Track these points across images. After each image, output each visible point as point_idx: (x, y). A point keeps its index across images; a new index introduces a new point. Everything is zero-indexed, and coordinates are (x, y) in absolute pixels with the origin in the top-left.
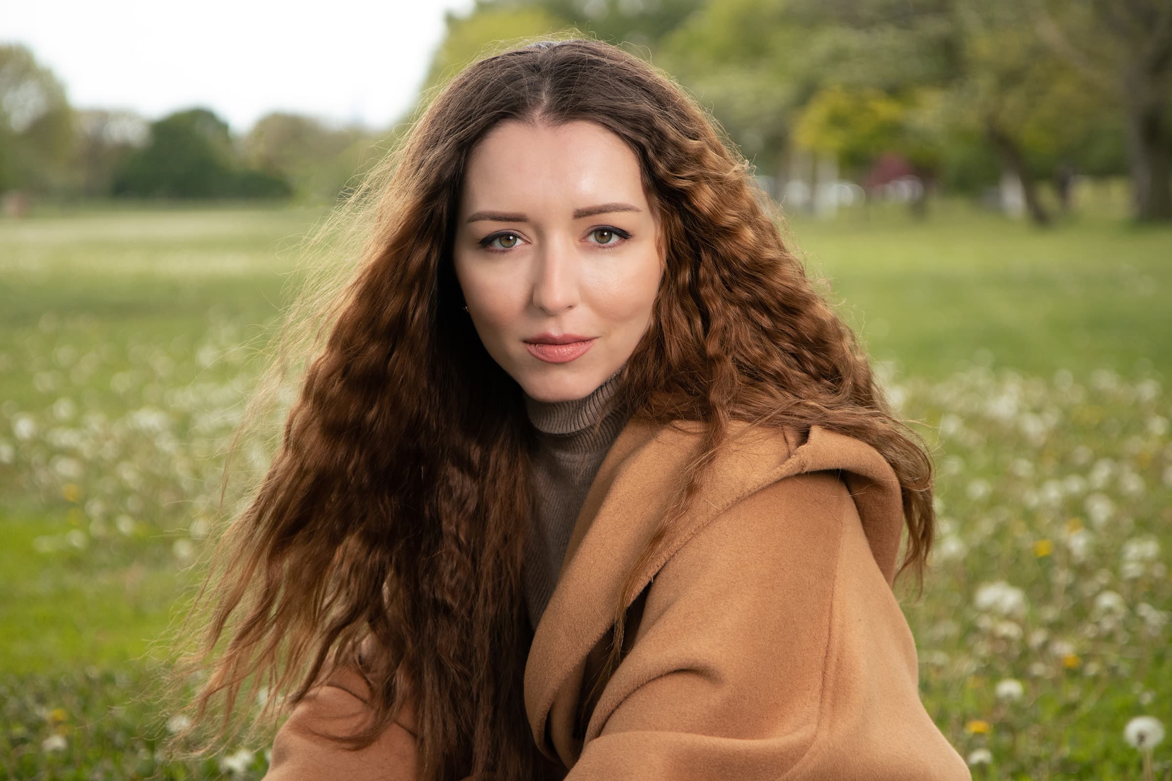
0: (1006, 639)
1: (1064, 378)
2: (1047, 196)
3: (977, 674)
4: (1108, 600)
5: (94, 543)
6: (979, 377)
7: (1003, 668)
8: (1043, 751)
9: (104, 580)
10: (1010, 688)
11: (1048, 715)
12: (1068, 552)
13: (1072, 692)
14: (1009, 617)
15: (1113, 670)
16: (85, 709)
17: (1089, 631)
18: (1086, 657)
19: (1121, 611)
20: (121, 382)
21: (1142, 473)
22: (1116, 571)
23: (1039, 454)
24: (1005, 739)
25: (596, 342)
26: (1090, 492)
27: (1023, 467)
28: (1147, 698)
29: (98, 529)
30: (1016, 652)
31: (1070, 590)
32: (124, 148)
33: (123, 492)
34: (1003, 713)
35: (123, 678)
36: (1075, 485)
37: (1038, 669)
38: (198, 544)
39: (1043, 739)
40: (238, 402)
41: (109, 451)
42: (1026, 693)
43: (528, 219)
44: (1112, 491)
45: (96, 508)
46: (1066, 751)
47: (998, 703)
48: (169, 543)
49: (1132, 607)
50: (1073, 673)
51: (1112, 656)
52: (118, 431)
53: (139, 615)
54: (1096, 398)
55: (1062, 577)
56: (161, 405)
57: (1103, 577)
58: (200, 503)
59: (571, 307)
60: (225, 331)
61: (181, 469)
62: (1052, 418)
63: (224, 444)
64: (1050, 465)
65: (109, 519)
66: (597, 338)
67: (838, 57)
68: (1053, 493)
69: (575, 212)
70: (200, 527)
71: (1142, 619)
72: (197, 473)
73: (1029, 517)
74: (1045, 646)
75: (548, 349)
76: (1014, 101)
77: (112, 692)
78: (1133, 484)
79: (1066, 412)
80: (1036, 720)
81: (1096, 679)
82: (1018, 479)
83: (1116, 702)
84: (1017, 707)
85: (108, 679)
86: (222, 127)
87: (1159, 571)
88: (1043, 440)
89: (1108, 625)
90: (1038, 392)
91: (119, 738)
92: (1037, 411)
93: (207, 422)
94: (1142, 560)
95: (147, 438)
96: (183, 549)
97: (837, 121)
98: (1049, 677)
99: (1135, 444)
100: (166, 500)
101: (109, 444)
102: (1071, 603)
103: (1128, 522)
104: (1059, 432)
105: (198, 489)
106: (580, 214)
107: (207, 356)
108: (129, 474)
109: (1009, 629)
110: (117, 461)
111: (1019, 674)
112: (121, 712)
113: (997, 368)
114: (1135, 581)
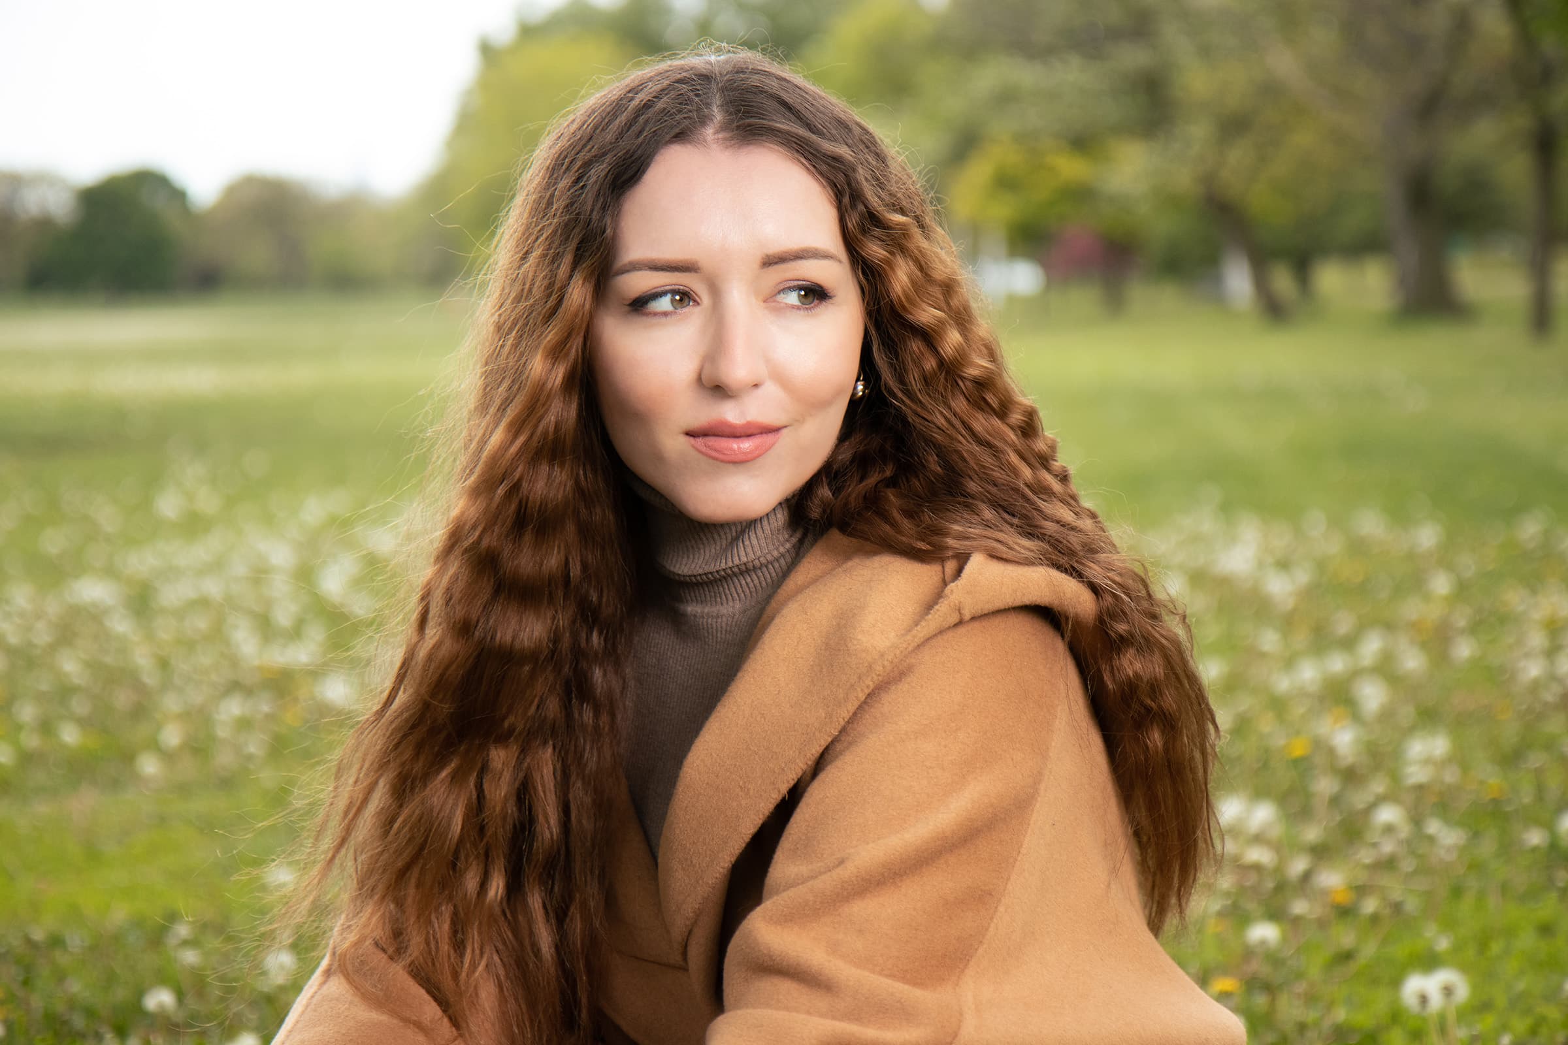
0: (1257, 868)
1: (1316, 522)
2: (1283, 281)
3: (1221, 914)
4: (1388, 814)
5: (27, 759)
6: (1205, 521)
7: (1251, 906)
8: (1311, 1016)
9: (43, 809)
10: (1264, 932)
11: (1314, 968)
12: (1331, 752)
13: (1345, 937)
14: (1258, 839)
15: (1397, 907)
16: (26, 983)
17: (1366, 856)
18: (1361, 890)
19: (1405, 830)
20: (53, 542)
21: (1424, 646)
22: (1395, 777)
23: (1287, 623)
24: (1260, 1001)
25: (784, 431)
26: (1356, 673)
27: (1269, 640)
28: (1443, 944)
29: (31, 741)
30: (1270, 885)
31: (1335, 801)
32: (44, 224)
33: (65, 691)
34: (1258, 967)
35: (76, 940)
36: (1337, 664)
37: (1299, 907)
38: (167, 756)
39: (1310, 999)
40: (217, 566)
41: (42, 636)
42: (1285, 939)
43: (699, 269)
44: (1385, 669)
45: (27, 713)
46: (1341, 1015)
47: (1249, 953)
48: (128, 758)
49: (1417, 820)
50: (1345, 912)
51: (1396, 889)
52: (53, 608)
53: (93, 855)
54: (1358, 547)
55: (1325, 786)
56: (110, 572)
57: (1378, 786)
58: (171, 703)
59: (756, 386)
60: (192, 471)
61: (142, 659)
62: (1303, 576)
63: (200, 623)
64: (1301, 638)
65: (46, 727)
66: (785, 427)
67: (1006, 98)
68: (1309, 673)
69: (763, 258)
70: (172, 736)
71: (1431, 839)
72: (164, 664)
73: (1278, 705)
74: (1306, 877)
75: (723, 443)
76: (1239, 155)
77: (62, 959)
78: (1413, 661)
79: (1321, 565)
80: (1300, 975)
81: (1375, 919)
82: (1263, 655)
83: (1400, 950)
84: (1274, 958)
85: (56, 942)
86: (178, 195)
87: (1451, 776)
88: (1290, 603)
89: (1388, 847)
90: (1282, 539)
91: (79, 1022)
92: (1284, 565)
93: (172, 595)
94: (1428, 761)
95: (94, 615)
96: (149, 766)
97: (1005, 183)
98: (1314, 916)
99: (1412, 609)
100: (122, 699)
101: (40, 625)
102: (1338, 818)
103: (1407, 713)
104: (1311, 593)
105: (166, 685)
106: (771, 261)
107: (169, 505)
108: (71, 666)
109: (1258, 855)
110: (53, 648)
111: (1275, 914)
112: (76, 987)
113: (1227, 509)
114: (1420, 788)
